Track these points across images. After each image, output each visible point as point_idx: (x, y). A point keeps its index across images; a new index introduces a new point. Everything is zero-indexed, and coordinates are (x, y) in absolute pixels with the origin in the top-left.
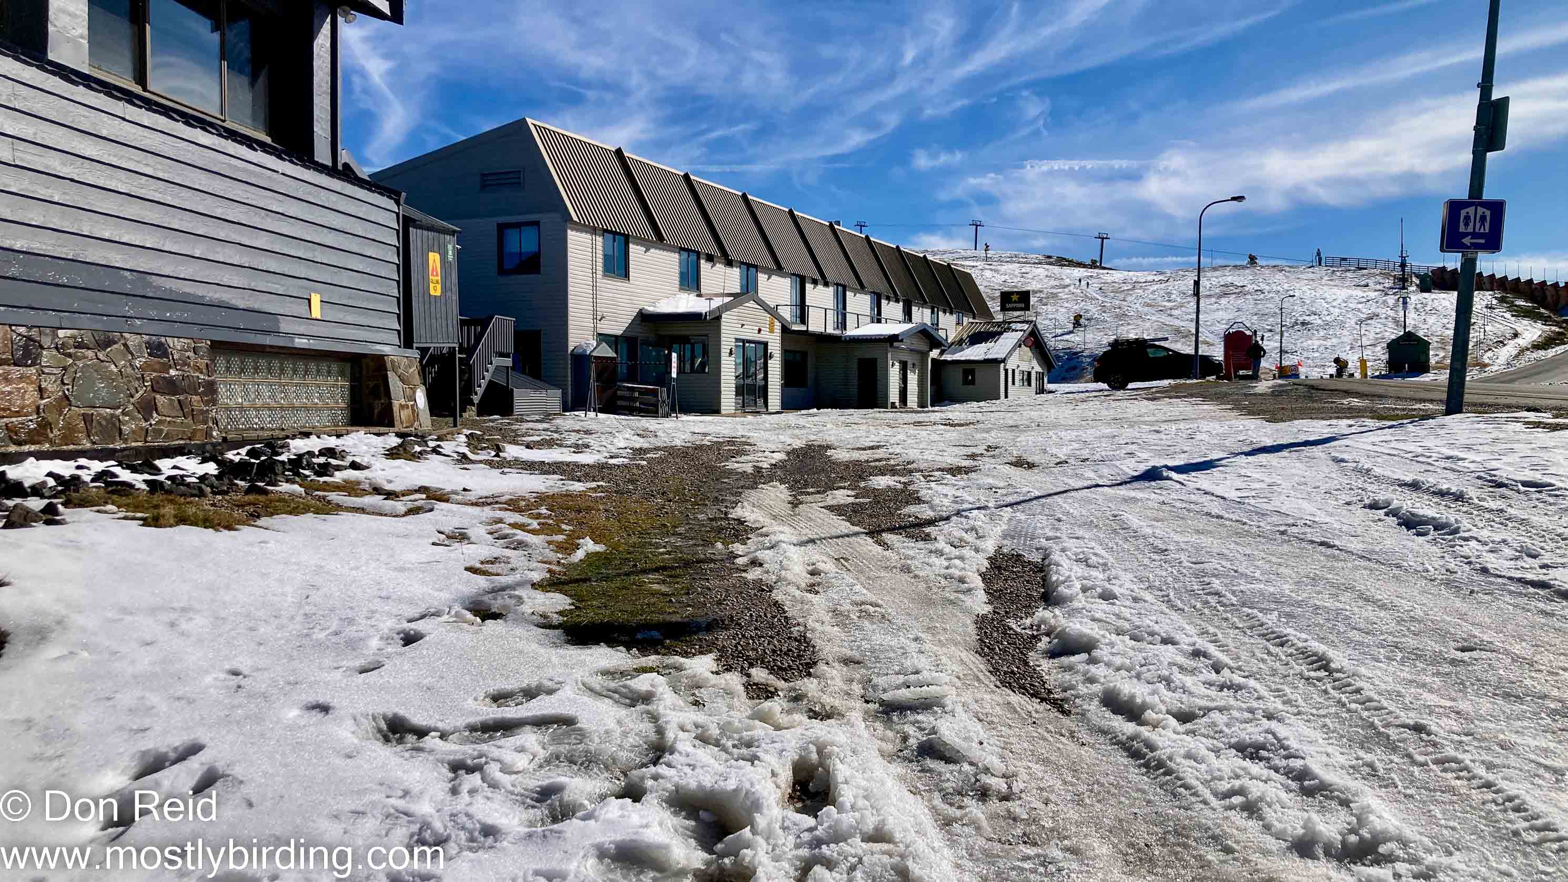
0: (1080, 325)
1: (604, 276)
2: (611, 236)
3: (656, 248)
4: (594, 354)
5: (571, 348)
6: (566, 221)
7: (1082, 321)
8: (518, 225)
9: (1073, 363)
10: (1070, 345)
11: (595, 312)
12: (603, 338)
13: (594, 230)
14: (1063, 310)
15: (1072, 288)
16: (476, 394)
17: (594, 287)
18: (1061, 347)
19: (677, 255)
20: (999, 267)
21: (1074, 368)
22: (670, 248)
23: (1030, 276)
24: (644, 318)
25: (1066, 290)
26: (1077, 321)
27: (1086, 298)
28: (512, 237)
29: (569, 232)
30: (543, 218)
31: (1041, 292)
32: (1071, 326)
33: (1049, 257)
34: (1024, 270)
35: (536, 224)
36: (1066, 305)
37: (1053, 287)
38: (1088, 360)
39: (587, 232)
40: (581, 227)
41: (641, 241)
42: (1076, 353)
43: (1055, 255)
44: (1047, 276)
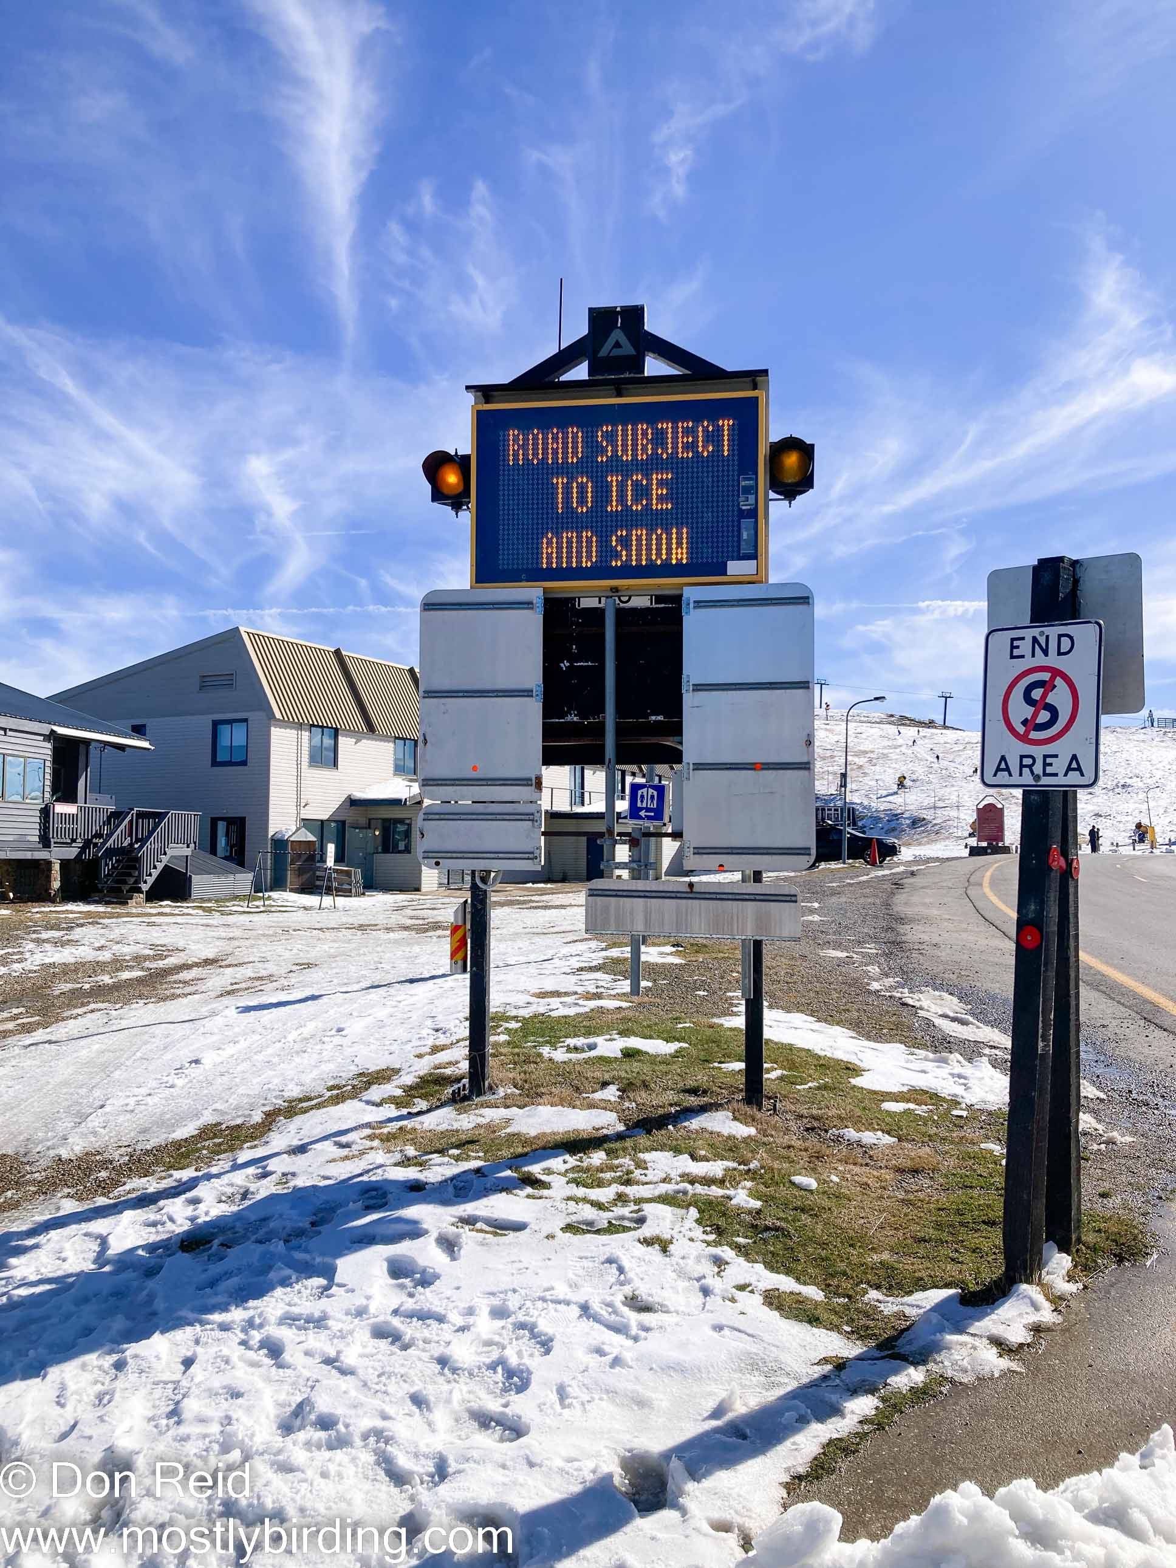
0: (903, 786)
1: (310, 766)
2: (320, 730)
3: (368, 739)
4: (292, 839)
5: (271, 834)
6: (270, 719)
7: (907, 783)
8: (230, 722)
9: (893, 824)
10: (891, 806)
11: (299, 798)
12: (307, 823)
13: (300, 726)
14: (891, 771)
15: (903, 749)
16: (145, 882)
17: (299, 776)
18: (882, 808)
19: (391, 745)
20: (835, 727)
21: (894, 829)
22: (385, 738)
23: (863, 736)
24: (353, 803)
25: (898, 750)
26: (901, 784)
27: (916, 758)
28: (225, 731)
29: (273, 729)
30: (250, 715)
31: (872, 752)
32: (896, 786)
33: (892, 716)
34: (859, 730)
35: (246, 720)
36: (894, 765)
37: (885, 748)
38: (908, 822)
39: (291, 728)
40: (284, 724)
41: (350, 733)
42: (896, 815)
43: (898, 714)
44: (881, 736)
